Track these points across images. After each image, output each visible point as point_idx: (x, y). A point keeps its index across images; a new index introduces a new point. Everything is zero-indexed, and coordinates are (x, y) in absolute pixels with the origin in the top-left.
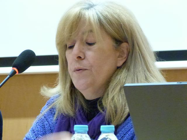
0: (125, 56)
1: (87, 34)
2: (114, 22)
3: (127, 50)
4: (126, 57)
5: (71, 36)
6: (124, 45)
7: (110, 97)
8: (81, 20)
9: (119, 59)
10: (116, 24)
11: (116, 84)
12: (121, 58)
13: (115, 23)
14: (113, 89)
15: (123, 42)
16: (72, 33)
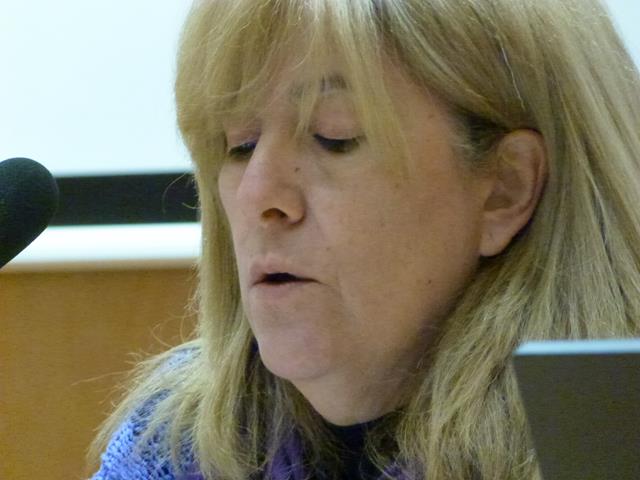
0: (525, 197)
1: (314, 95)
2: (458, 28)
3: (535, 167)
4: (530, 202)
5: (233, 101)
6: (520, 142)
7: (438, 419)
8: (284, 22)
9: (490, 216)
10: (468, 40)
11: (474, 347)
12: (501, 211)
13: (463, 33)
14: (456, 378)
15: (507, 131)
16: (238, 87)
